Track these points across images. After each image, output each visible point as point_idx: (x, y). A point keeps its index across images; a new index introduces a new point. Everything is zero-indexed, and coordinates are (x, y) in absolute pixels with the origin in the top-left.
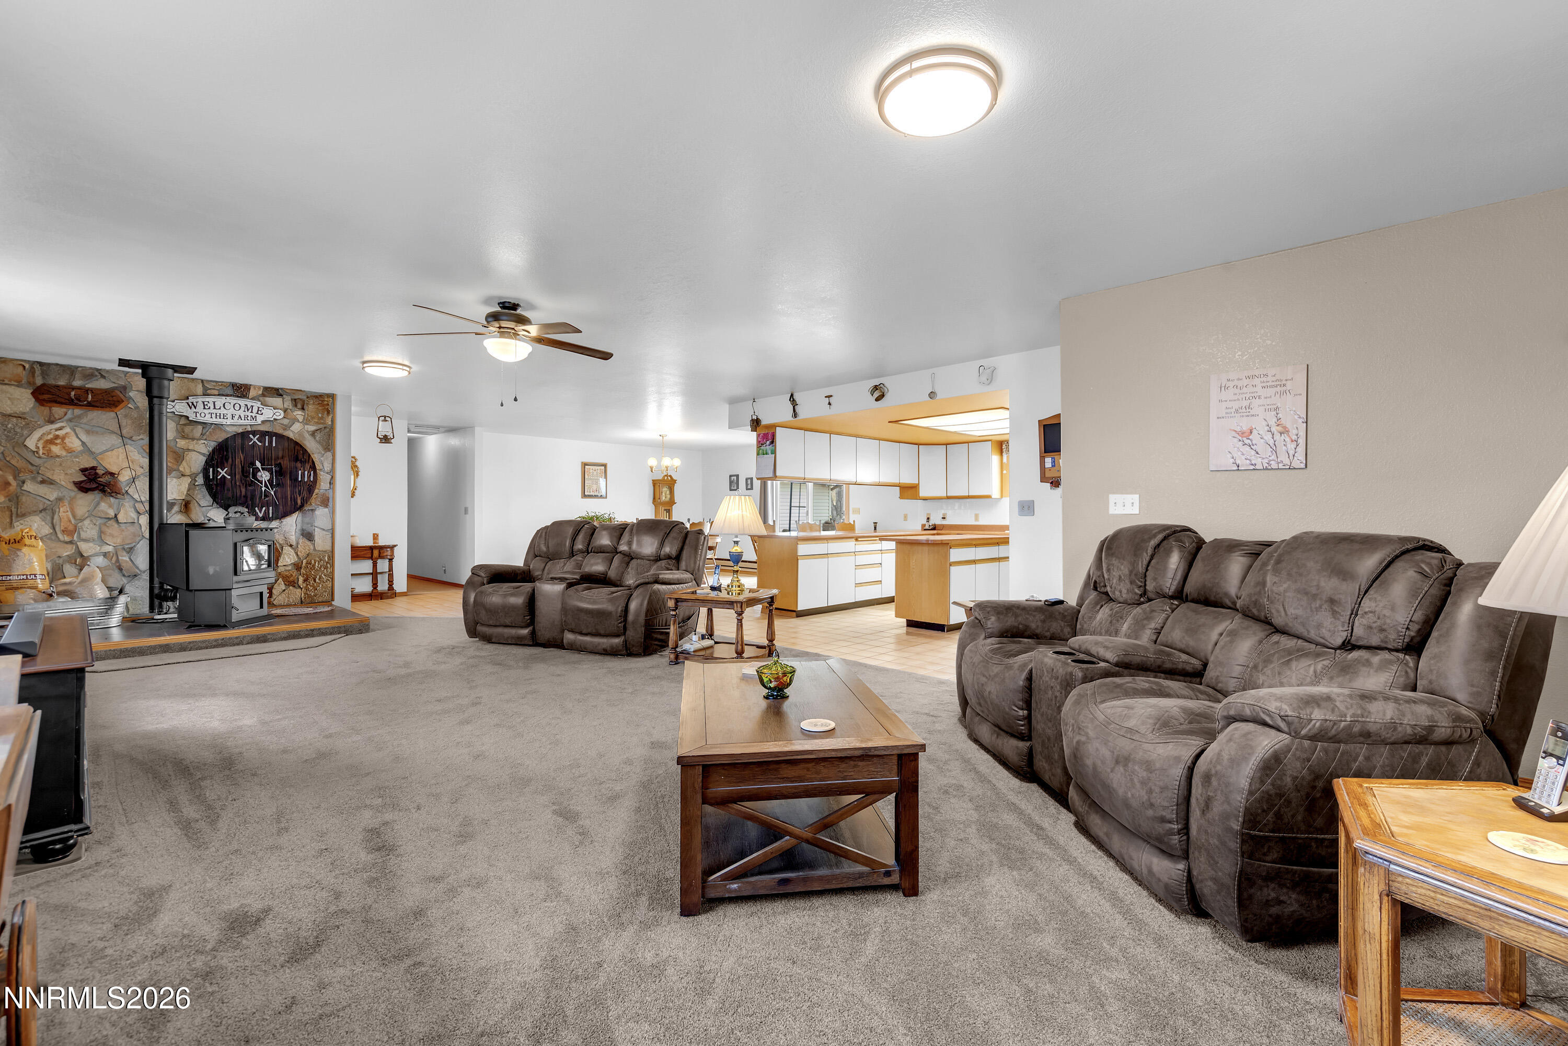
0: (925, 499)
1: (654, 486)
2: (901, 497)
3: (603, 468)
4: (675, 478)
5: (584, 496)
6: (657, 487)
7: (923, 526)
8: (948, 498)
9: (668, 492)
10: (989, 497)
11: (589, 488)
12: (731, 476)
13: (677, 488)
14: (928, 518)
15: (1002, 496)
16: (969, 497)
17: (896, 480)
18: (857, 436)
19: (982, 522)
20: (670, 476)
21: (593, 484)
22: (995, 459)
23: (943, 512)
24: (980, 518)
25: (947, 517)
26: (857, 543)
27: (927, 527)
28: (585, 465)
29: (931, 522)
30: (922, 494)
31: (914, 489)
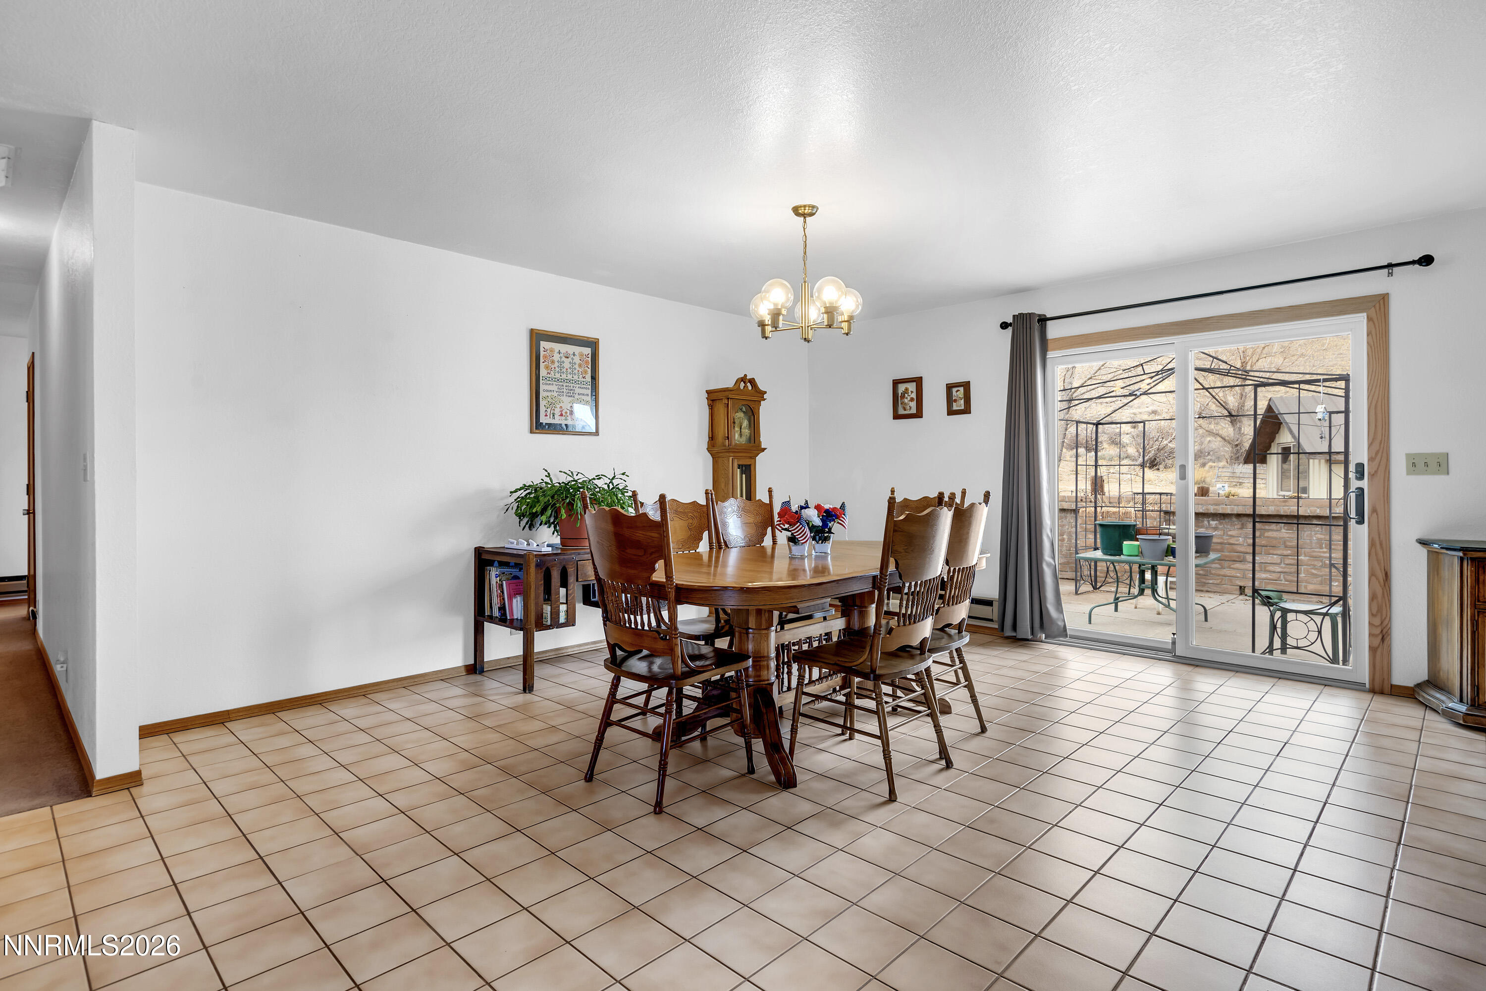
1: (711, 407)
3: (588, 351)
4: (762, 387)
5: (537, 426)
9: (745, 423)
11: (551, 404)
12: (896, 383)
13: (765, 411)
20: (751, 382)
21: (561, 394)
28: (537, 337)
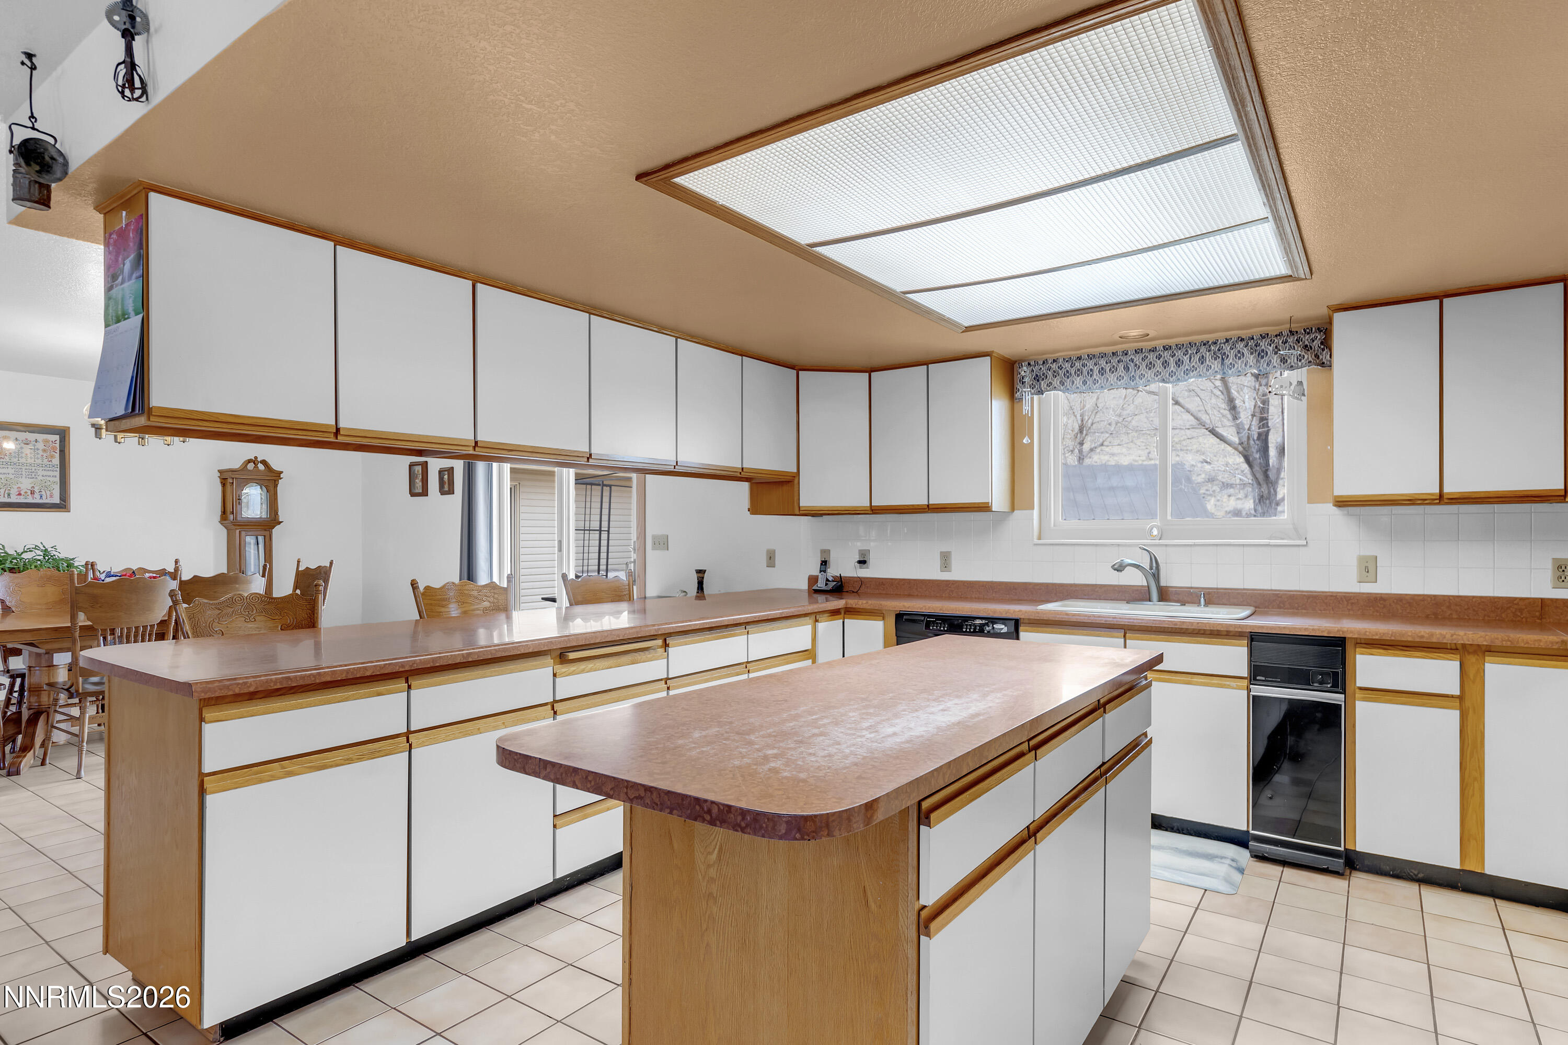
0: (816, 513)
1: (224, 485)
2: (755, 509)
3: (55, 438)
4: (275, 466)
6: (228, 486)
7: (813, 580)
8: (875, 510)
10: (984, 508)
14: (824, 563)
15: (1013, 509)
16: (929, 509)
17: (730, 460)
18: (592, 309)
19: (960, 573)
20: (264, 462)
21: (18, 476)
22: (999, 408)
23: (860, 545)
24: (955, 562)
25: (872, 559)
26: (560, 669)
27: (821, 585)
29: (833, 572)
30: (807, 499)
31: (786, 488)
